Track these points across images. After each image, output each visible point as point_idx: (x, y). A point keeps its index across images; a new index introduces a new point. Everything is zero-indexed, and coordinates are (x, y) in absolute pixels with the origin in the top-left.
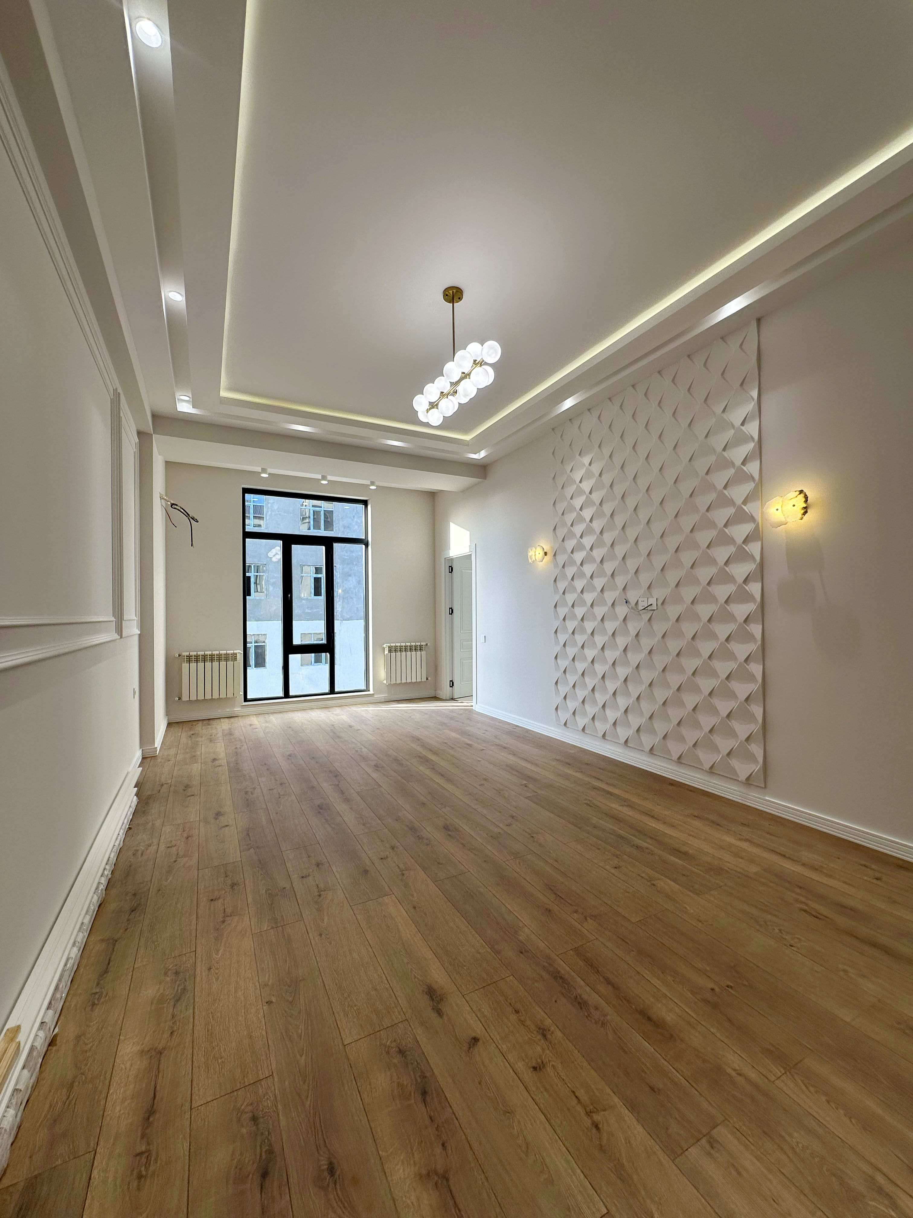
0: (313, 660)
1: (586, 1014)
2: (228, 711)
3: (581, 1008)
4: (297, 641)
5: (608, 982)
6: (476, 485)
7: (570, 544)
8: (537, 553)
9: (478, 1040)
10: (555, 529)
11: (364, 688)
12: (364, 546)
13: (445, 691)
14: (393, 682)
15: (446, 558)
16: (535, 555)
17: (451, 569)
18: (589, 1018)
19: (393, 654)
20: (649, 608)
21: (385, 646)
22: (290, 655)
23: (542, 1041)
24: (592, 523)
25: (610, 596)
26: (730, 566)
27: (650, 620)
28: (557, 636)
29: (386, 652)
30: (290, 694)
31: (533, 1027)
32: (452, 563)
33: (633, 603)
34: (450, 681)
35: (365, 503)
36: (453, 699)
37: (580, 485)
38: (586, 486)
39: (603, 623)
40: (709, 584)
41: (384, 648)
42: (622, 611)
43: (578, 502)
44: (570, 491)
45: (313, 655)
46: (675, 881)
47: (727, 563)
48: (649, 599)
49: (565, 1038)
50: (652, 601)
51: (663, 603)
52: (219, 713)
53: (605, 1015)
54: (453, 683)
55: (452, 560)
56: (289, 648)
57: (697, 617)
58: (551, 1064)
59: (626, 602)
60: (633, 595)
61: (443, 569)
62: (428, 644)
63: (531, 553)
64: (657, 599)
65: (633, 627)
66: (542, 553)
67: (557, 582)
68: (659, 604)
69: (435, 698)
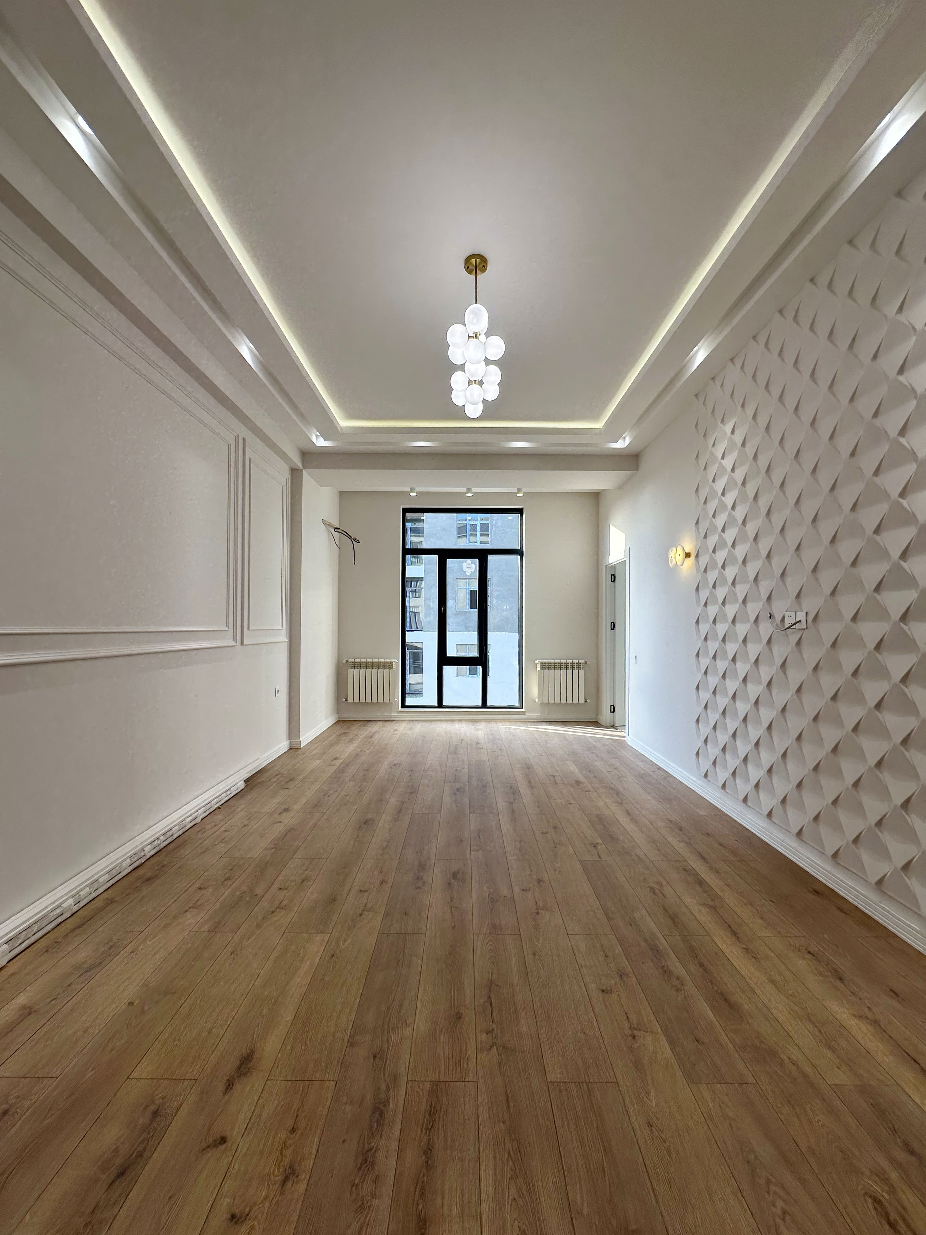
0: (468, 672)
1: (357, 1181)
2: (386, 715)
3: (360, 1169)
4: (451, 652)
5: (428, 1151)
6: (629, 479)
7: (712, 540)
8: (677, 555)
9: (225, 1142)
10: (697, 523)
11: (518, 704)
12: (519, 557)
13: (606, 716)
14: (546, 701)
15: (606, 566)
16: (675, 557)
17: (614, 578)
18: (354, 1188)
19: (546, 671)
20: (797, 626)
21: (537, 662)
22: (444, 667)
23: (277, 1186)
24: (734, 511)
25: (753, 609)
26: (910, 560)
27: (799, 643)
28: (699, 661)
29: (539, 669)
30: (444, 705)
31: (286, 1161)
32: (615, 571)
33: (778, 618)
34: (611, 706)
35: (520, 511)
36: (613, 727)
37: (723, 461)
38: (728, 463)
39: (746, 646)
40: (878, 589)
41: (536, 664)
42: (766, 629)
43: (719, 486)
44: (713, 470)
45: (468, 667)
46: (672, 1043)
47: (904, 555)
48: (797, 613)
49: (302, 1198)
50: (801, 616)
51: (815, 619)
52: (378, 715)
53: (374, 1196)
54: (614, 708)
55: (614, 567)
56: (444, 660)
57: (860, 642)
58: (253, 1223)
59: (770, 618)
60: (779, 608)
61: (605, 578)
62: (588, 662)
63: (672, 555)
64: (807, 613)
65: (780, 651)
66: (682, 554)
67: (700, 591)
68: (810, 621)
69: (596, 724)
